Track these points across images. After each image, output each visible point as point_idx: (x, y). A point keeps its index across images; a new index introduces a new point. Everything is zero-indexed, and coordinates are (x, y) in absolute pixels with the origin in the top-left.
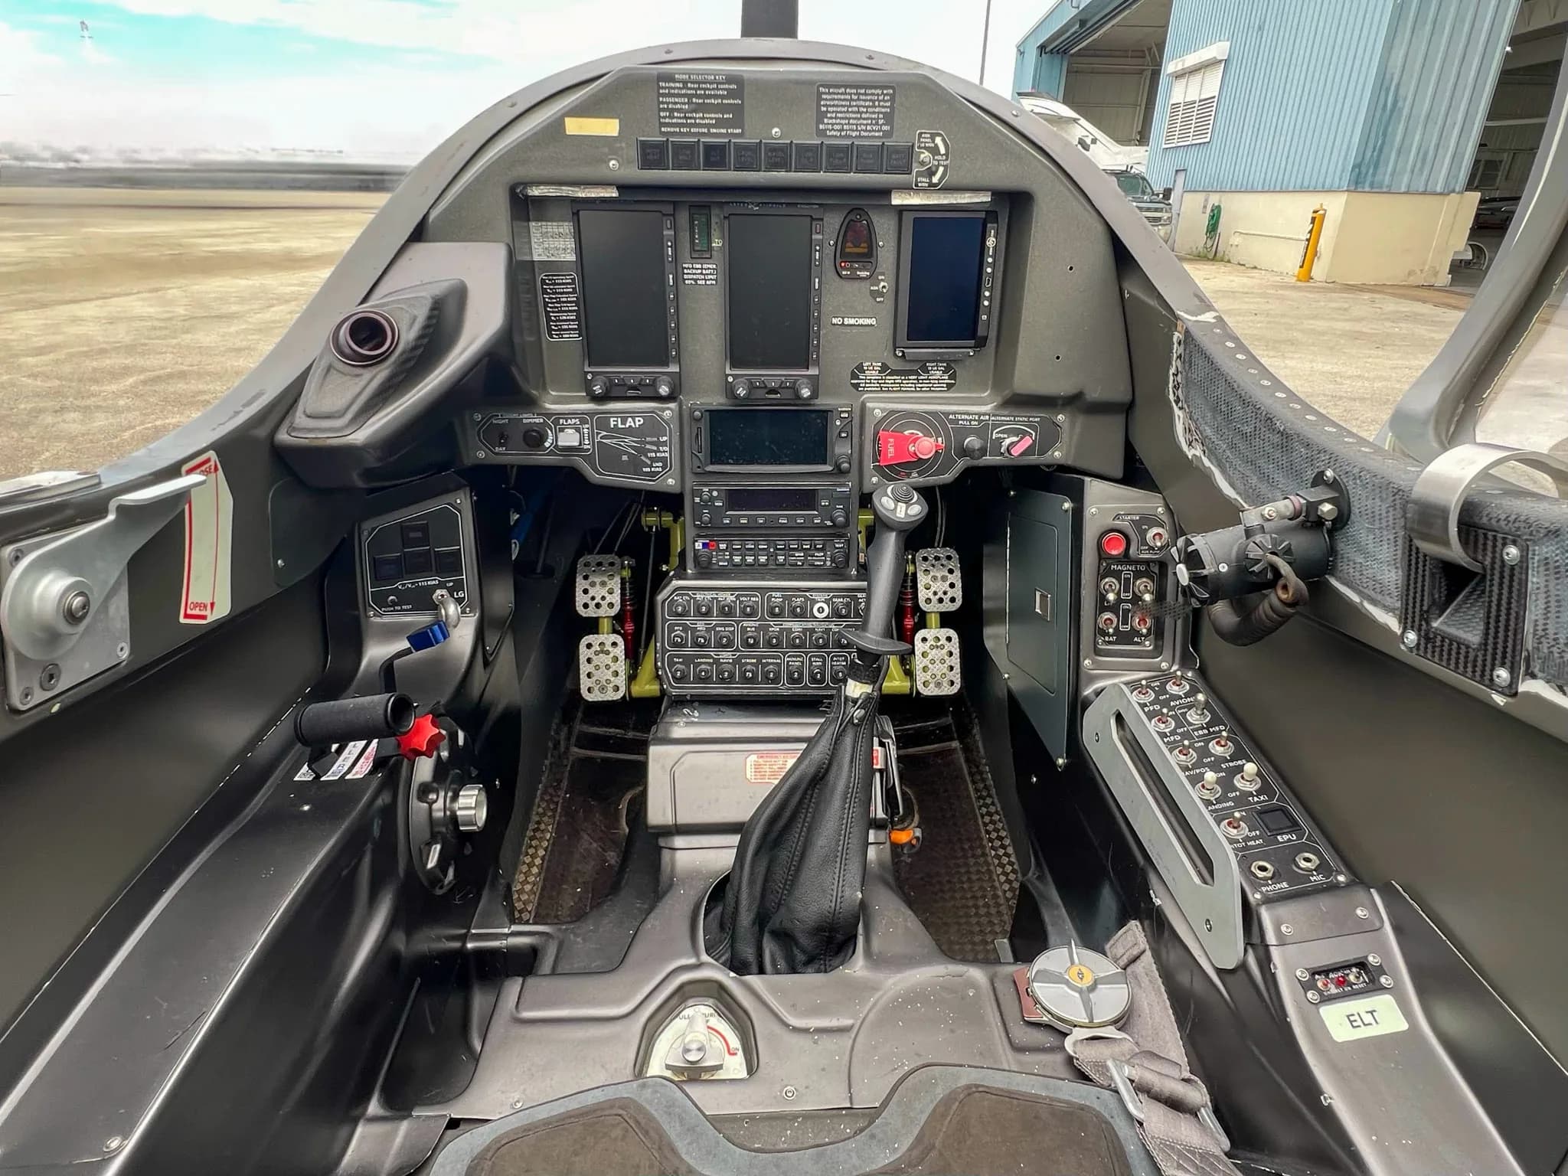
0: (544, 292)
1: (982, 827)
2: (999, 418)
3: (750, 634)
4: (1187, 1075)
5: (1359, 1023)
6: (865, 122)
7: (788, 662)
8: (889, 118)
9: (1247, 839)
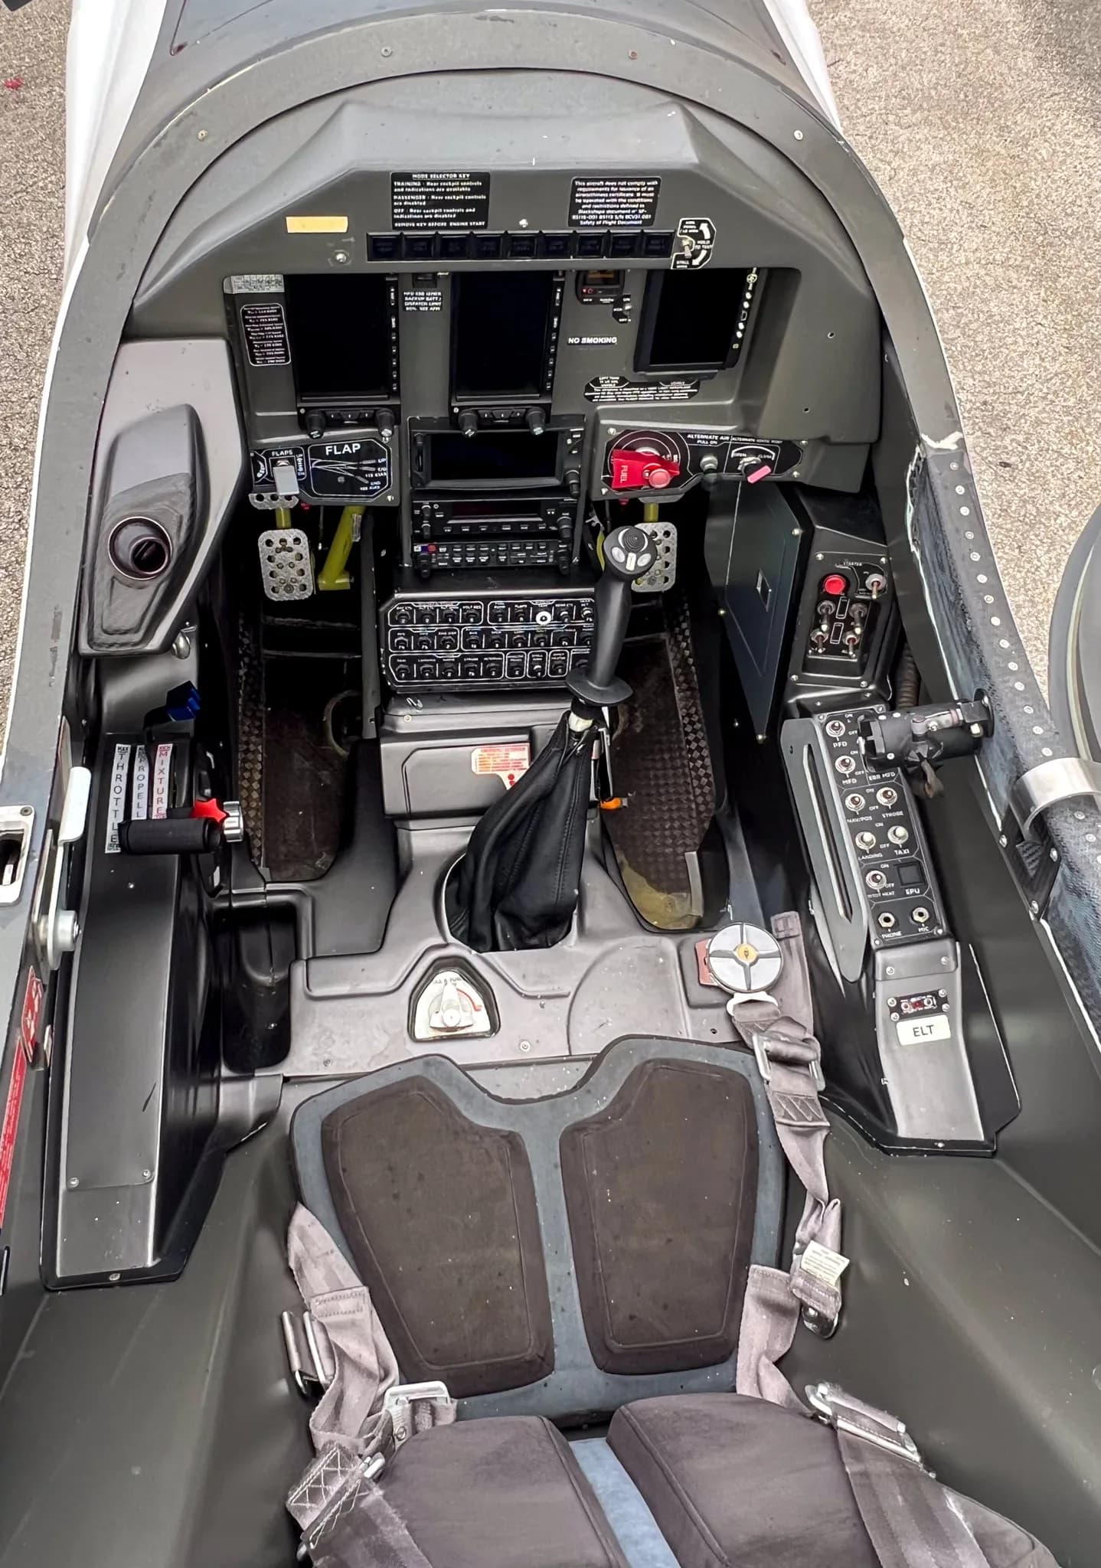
0: (246, 322)
1: (683, 736)
2: (740, 439)
3: (473, 638)
4: (809, 1035)
5: (920, 1033)
6: (624, 212)
7: (509, 659)
8: (651, 208)
9: (884, 890)
